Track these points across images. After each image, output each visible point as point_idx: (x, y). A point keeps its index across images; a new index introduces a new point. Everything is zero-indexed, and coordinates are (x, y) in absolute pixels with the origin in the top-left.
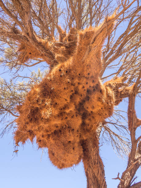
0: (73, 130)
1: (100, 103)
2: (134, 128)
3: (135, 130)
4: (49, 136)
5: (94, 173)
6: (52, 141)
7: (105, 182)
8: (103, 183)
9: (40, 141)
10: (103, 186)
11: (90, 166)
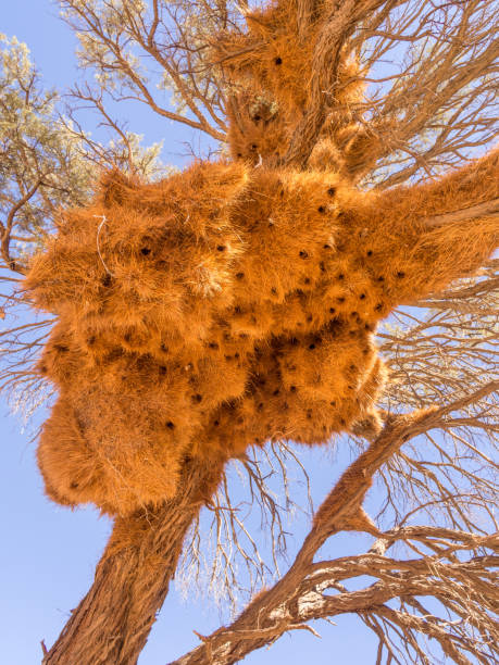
0: (198, 398)
1: (342, 383)
2: (333, 526)
3: (330, 533)
4: (116, 354)
5: (134, 579)
6: (111, 378)
7: (150, 629)
8: (141, 627)
9: (62, 349)
10: (137, 636)
11: (137, 549)
